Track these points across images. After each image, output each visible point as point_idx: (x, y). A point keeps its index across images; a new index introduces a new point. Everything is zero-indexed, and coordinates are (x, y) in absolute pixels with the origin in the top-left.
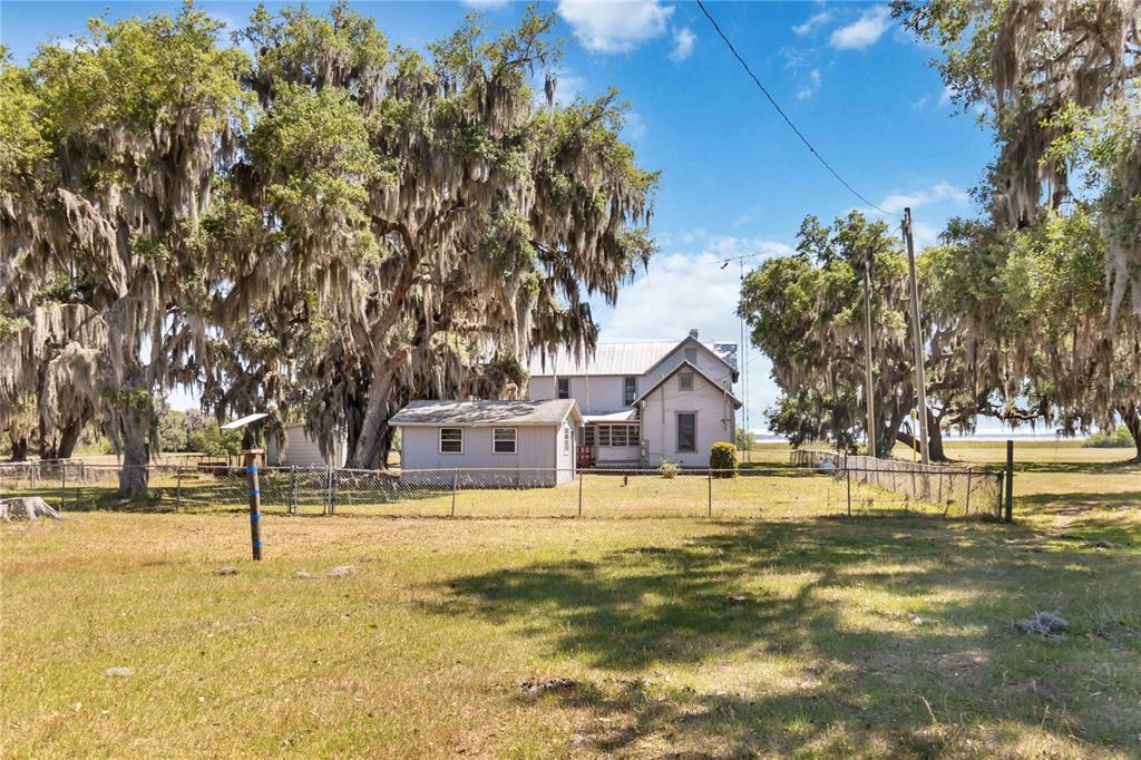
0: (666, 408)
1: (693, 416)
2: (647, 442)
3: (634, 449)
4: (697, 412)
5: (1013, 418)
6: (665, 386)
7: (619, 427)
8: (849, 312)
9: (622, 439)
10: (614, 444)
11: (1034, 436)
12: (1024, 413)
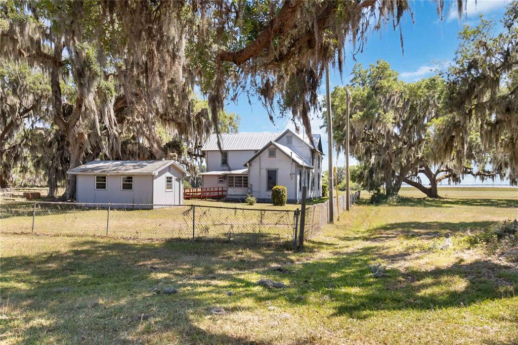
0: (262, 167)
1: (276, 171)
2: (251, 185)
3: (246, 189)
4: (278, 169)
5: (483, 175)
6: (261, 155)
7: (239, 177)
8: (361, 113)
9: (240, 183)
10: (236, 186)
11: (493, 185)
12: (489, 172)
